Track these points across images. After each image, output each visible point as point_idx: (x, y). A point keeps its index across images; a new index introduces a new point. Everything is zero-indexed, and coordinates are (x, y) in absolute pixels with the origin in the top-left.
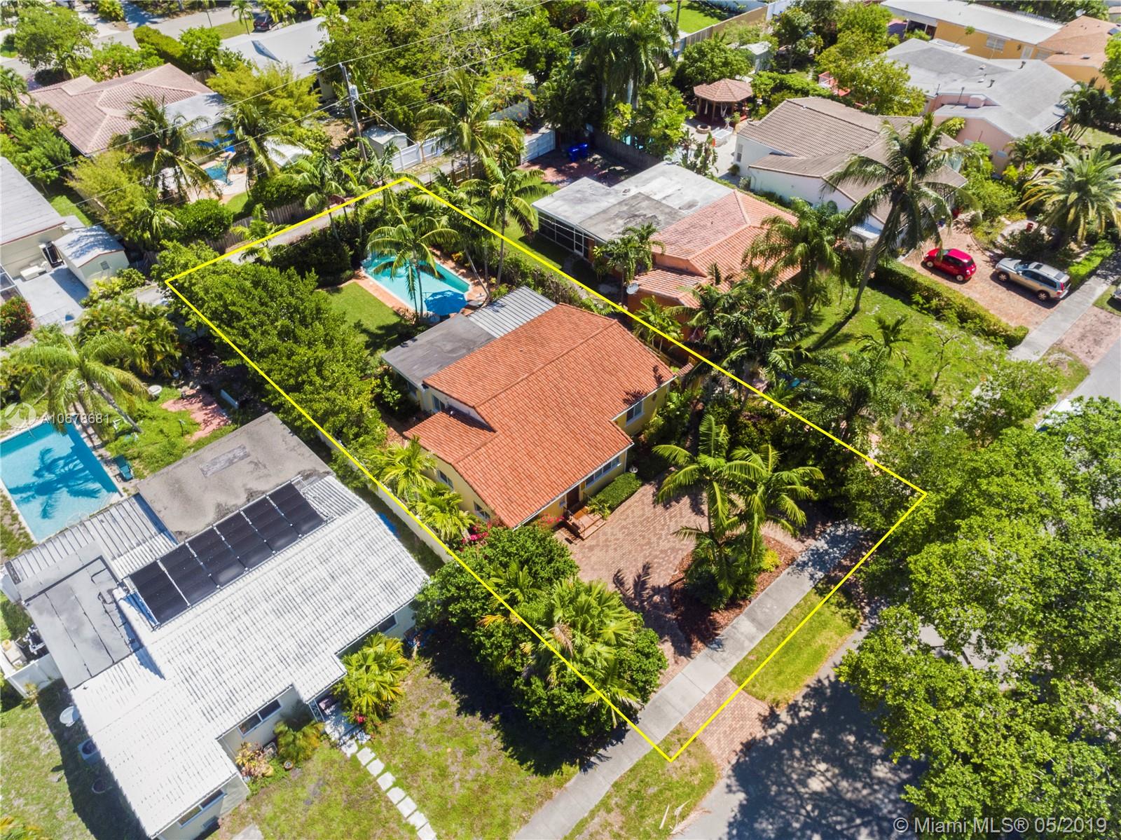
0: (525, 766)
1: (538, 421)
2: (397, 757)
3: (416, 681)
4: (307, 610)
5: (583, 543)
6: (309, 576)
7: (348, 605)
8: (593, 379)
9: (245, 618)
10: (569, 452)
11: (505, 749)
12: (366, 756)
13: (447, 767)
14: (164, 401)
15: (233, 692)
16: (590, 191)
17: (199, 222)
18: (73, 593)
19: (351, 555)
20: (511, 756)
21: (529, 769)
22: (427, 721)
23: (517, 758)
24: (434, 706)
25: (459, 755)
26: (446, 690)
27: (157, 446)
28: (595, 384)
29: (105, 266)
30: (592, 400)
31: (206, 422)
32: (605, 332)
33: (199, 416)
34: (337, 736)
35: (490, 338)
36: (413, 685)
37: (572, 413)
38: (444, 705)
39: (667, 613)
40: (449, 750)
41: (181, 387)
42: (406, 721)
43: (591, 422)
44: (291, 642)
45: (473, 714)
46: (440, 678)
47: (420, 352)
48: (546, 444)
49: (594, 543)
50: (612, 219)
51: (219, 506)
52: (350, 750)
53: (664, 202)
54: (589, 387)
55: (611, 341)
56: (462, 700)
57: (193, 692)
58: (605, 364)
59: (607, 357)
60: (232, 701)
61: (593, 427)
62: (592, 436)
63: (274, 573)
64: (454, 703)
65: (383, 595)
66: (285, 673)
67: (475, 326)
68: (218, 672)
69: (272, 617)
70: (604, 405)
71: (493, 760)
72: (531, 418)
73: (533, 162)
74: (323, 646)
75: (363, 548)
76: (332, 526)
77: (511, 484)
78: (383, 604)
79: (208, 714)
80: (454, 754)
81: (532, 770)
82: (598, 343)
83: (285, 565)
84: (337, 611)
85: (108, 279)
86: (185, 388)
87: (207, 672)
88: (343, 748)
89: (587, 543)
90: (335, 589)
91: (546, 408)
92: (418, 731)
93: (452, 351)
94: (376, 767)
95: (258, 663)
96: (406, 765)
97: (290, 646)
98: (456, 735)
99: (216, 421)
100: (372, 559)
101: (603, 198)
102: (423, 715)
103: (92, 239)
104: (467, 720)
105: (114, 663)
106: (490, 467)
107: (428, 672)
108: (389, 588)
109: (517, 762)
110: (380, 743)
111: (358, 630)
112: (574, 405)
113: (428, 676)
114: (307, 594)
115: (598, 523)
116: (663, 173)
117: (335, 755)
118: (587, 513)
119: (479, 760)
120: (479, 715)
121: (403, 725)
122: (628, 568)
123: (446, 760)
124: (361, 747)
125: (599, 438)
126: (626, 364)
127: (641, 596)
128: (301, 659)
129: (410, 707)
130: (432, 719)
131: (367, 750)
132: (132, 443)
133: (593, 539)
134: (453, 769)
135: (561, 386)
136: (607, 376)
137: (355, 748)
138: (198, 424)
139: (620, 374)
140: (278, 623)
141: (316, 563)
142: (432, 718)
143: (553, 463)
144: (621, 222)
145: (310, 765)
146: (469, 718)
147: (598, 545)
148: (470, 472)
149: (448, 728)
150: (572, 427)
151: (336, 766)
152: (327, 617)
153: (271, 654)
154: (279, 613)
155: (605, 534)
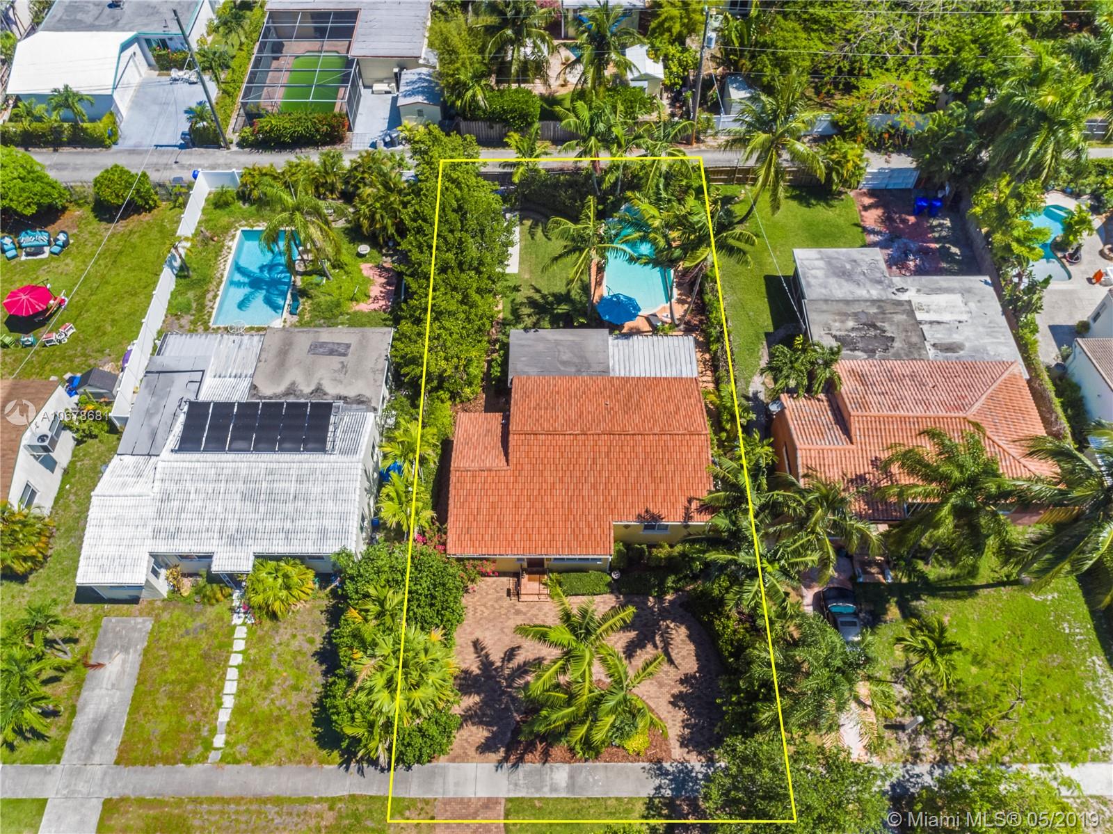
0: (314, 729)
1: (550, 480)
2: (256, 650)
3: (311, 611)
4: (262, 509)
5: (517, 603)
6: (282, 485)
7: (288, 525)
8: (633, 474)
9: (223, 484)
10: (551, 524)
11: (315, 706)
12: (241, 632)
13: (274, 684)
14: (367, 262)
15: (179, 530)
16: (865, 268)
17: (504, 110)
18: (171, 386)
19: (319, 490)
20: (313, 714)
21: (315, 732)
22: (292, 642)
23: (315, 719)
24: (305, 636)
25: (287, 683)
26: (322, 631)
27: (328, 298)
28: (631, 480)
29: (420, 113)
30: (614, 493)
31: (376, 299)
32: (688, 437)
33: (375, 291)
34: (238, 604)
35: (606, 371)
36: (308, 610)
37: (585, 493)
38: (311, 641)
39: (517, 711)
40: (285, 674)
41: (386, 256)
42: (281, 630)
43: (594, 511)
44: (236, 523)
45: (321, 663)
46: (327, 620)
47: (540, 347)
48: (537, 505)
49: (524, 610)
50: (844, 316)
51: (293, 384)
52: (237, 620)
53: (925, 327)
54: (623, 480)
55: (684, 449)
56: (324, 648)
57: (159, 512)
58: (660, 467)
59: (665, 462)
60: (174, 535)
61: (591, 518)
62: (583, 524)
63: (263, 465)
64: (318, 646)
65: (315, 536)
66: (215, 542)
67: (606, 350)
68: (182, 510)
69: (239, 496)
70: (620, 505)
71: (301, 705)
72: (546, 473)
73: (872, 193)
74: (251, 542)
75: (332, 491)
76: (326, 457)
77: (480, 518)
78: (309, 543)
79: (156, 533)
80: (285, 679)
81: (316, 735)
82: (670, 444)
83: (275, 465)
84: (278, 524)
85: (417, 125)
86: (389, 259)
87: (175, 504)
88: (235, 615)
89: (520, 606)
90: (289, 507)
91: (568, 473)
92: (280, 644)
93: (564, 363)
94: (239, 645)
95: (206, 522)
96: (255, 660)
97: (232, 525)
98: (298, 668)
99: (382, 303)
100: (330, 503)
101: (868, 284)
102: (294, 636)
103: (425, 84)
104: (313, 663)
105: (148, 455)
106: (478, 492)
107: (325, 609)
108: (323, 533)
109: (313, 721)
110: (256, 631)
111: (280, 548)
112: (594, 486)
113: (322, 612)
114: (271, 497)
115: (542, 597)
116: (966, 292)
117: (227, 615)
118: (541, 582)
119: (294, 698)
120: (324, 667)
121: (277, 632)
122: (527, 651)
123: (278, 679)
124: (244, 624)
125: (586, 531)
126: (677, 480)
127: (513, 680)
128: (232, 540)
129: (292, 623)
130: (295, 644)
131: (245, 629)
132: (318, 285)
133: (527, 606)
134: (275, 688)
135: (599, 462)
136: (648, 480)
137: (240, 621)
138: (369, 297)
139: (662, 486)
140: (238, 504)
141: (294, 478)
142: (297, 643)
143: (529, 525)
144: (851, 324)
145: (209, 609)
146: (317, 664)
147: (525, 614)
148: (459, 485)
149: (299, 658)
150: (574, 505)
151: (221, 623)
152: (268, 524)
153: (218, 522)
154: (244, 497)
155: (540, 609)
